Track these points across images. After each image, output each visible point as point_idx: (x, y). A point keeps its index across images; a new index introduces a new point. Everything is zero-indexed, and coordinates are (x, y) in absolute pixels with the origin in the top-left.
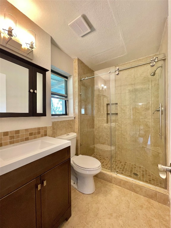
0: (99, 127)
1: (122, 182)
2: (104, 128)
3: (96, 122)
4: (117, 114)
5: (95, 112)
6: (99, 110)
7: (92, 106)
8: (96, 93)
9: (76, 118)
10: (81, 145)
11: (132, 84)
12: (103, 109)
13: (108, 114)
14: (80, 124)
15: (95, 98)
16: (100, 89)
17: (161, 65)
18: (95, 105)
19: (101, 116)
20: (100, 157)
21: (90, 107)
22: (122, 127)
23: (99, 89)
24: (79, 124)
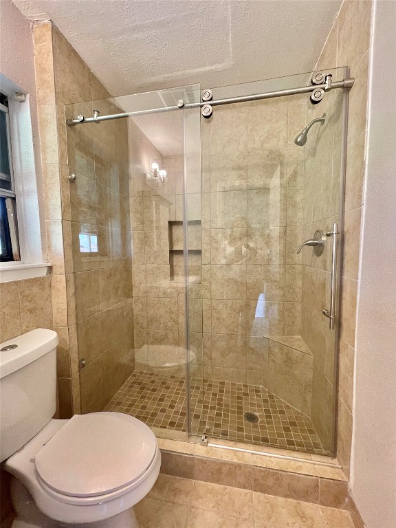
0: (146, 292)
1: (224, 470)
2: (161, 295)
3: (137, 278)
4: (198, 252)
5: (133, 247)
6: (145, 240)
7: (124, 228)
8: (135, 186)
9: (55, 270)
10: (81, 366)
11: (240, 168)
12: (159, 238)
13: (172, 252)
14: (76, 292)
15: (131, 200)
16: (149, 176)
17: (320, 117)
18: (133, 223)
19: (152, 260)
20: (153, 382)
21: (114, 228)
22: (213, 289)
23: (145, 175)
24: (72, 290)
